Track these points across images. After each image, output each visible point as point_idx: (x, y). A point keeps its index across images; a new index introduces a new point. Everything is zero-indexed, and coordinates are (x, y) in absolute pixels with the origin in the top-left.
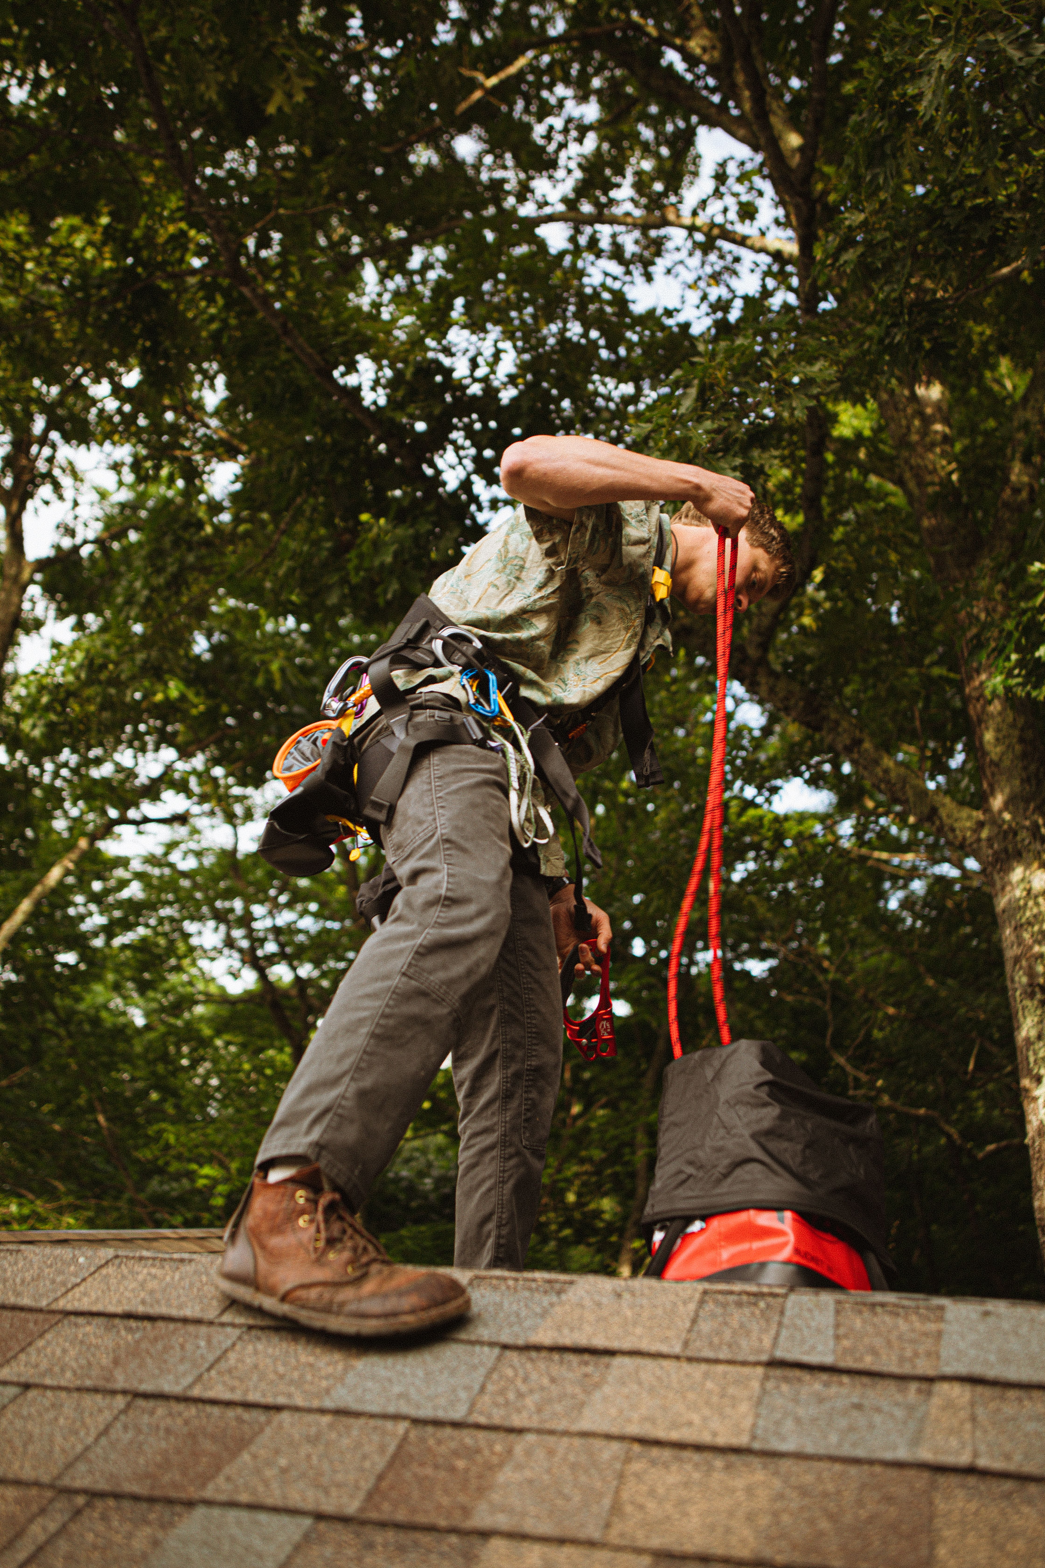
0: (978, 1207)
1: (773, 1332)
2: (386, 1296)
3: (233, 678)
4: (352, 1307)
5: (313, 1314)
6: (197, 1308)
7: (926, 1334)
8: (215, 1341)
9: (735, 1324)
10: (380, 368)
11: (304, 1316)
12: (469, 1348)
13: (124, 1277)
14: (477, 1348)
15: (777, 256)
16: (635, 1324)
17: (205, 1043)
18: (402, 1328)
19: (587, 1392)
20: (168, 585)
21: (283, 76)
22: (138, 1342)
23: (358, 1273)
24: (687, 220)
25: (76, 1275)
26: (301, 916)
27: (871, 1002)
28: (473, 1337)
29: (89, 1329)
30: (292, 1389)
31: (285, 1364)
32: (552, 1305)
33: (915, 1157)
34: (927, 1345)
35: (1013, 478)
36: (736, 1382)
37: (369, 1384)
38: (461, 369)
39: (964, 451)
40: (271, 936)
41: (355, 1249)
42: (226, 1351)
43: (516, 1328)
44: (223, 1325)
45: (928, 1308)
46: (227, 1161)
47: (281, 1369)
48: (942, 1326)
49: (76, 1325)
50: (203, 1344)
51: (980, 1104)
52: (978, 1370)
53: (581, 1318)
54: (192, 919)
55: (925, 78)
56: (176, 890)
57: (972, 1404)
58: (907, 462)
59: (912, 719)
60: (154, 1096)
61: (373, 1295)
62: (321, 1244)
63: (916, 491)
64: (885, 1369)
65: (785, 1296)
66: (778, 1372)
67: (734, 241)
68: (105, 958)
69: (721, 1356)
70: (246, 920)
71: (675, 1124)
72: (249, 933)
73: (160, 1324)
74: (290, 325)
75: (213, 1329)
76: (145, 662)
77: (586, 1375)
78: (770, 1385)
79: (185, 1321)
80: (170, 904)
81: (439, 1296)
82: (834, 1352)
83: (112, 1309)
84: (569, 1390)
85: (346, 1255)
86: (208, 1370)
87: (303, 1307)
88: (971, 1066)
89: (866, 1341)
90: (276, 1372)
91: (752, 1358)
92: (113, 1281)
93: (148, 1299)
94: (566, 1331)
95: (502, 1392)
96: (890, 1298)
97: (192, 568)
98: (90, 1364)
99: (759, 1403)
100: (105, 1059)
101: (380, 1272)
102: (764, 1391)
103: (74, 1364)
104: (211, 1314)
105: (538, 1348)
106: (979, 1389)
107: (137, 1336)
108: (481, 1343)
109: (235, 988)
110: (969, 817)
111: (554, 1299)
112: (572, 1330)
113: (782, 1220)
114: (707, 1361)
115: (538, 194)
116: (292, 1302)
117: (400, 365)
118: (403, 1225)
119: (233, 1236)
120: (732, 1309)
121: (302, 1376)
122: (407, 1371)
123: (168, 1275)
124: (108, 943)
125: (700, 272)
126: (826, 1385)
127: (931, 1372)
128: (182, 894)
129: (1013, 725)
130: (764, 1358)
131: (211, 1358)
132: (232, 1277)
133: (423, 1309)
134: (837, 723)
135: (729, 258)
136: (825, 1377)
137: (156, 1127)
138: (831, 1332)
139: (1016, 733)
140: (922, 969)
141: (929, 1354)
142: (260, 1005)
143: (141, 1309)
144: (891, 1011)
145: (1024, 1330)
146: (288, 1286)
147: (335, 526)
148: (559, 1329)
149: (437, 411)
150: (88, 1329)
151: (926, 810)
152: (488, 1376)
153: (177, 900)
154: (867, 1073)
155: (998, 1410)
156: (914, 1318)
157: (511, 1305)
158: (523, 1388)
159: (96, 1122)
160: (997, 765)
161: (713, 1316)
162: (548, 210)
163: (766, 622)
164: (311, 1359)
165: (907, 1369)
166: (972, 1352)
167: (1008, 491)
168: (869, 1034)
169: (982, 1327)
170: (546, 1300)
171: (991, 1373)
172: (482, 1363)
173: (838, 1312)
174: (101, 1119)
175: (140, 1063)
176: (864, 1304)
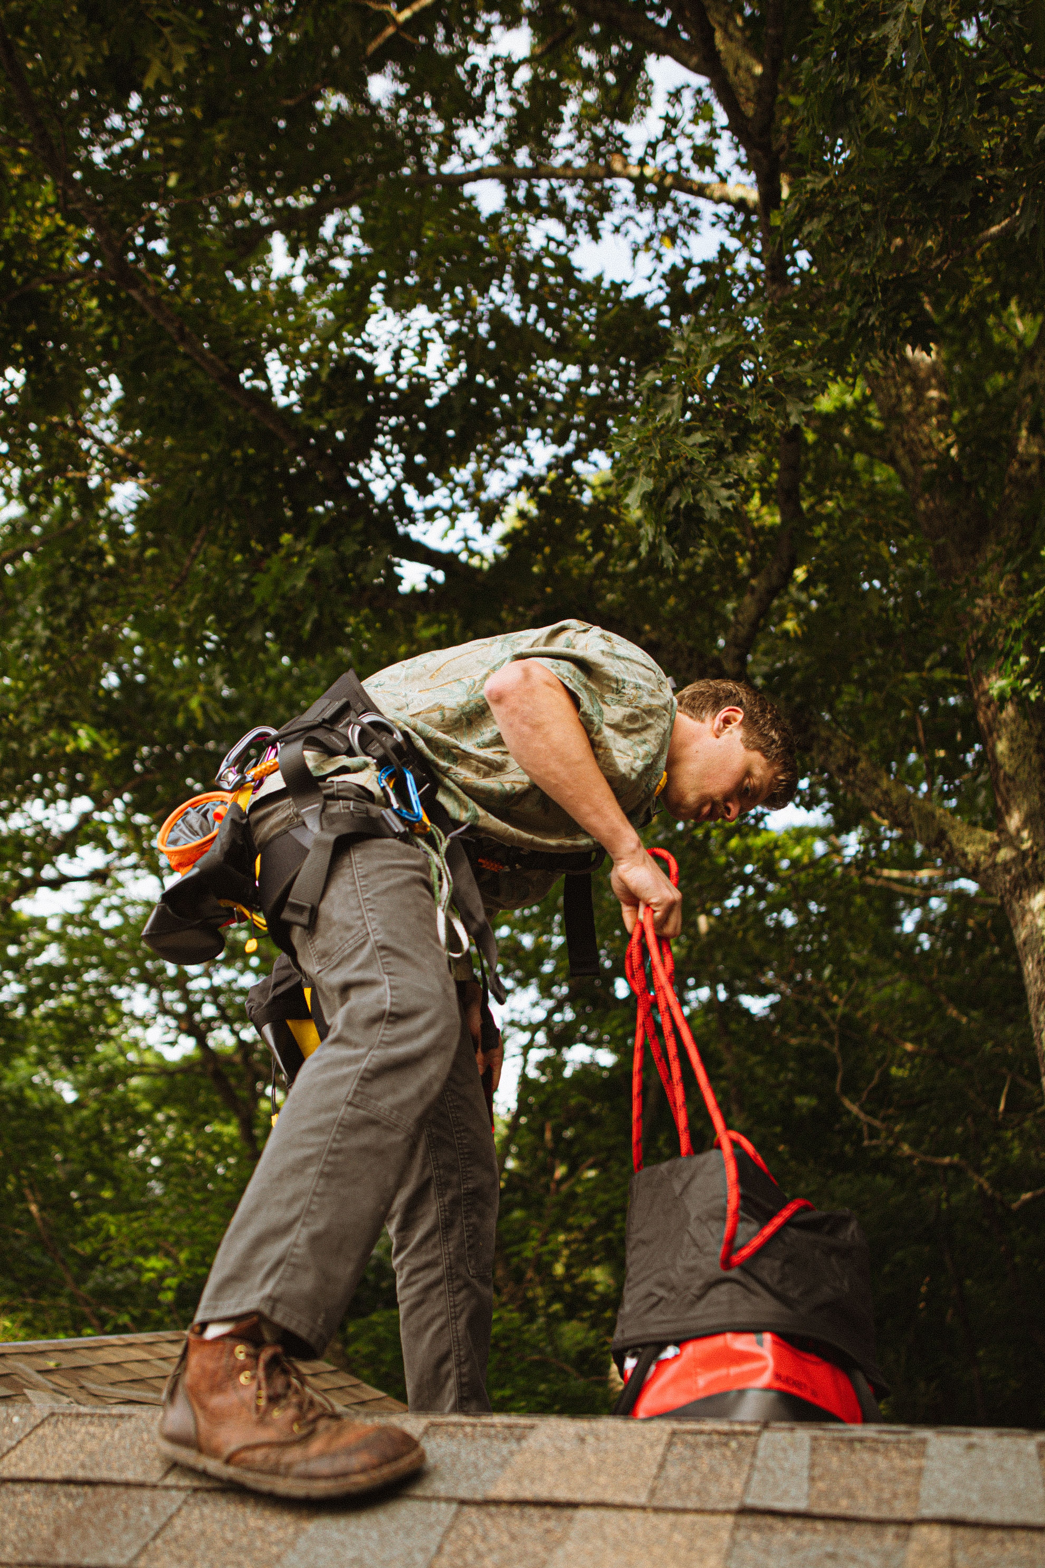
0: (1017, 1259)
1: (744, 1476)
2: (334, 1455)
3: (149, 718)
4: (300, 1468)
5: (259, 1477)
6: (140, 1470)
7: (905, 1472)
8: (159, 1506)
9: (705, 1468)
10: (293, 368)
11: (250, 1479)
12: (424, 1505)
13: (61, 1437)
14: (434, 1505)
15: (740, 205)
16: (599, 1471)
17: (142, 1119)
18: (353, 1489)
19: (549, 1550)
20: (70, 623)
21: (162, 43)
22: (79, 1510)
23: (304, 1432)
24: (635, 171)
25: (10, 1437)
26: (242, 972)
27: (887, 1038)
28: (429, 1493)
29: (28, 1497)
30: (242, 1557)
31: (233, 1530)
32: (512, 1453)
33: (944, 1206)
34: (907, 1484)
35: (1020, 449)
36: (706, 1533)
37: (322, 1549)
38: (383, 364)
39: (963, 421)
40: (208, 998)
41: (300, 1406)
42: (171, 1517)
43: (474, 1481)
44: (167, 1488)
45: (909, 1442)
46: (174, 1250)
47: (229, 1536)
48: (924, 1462)
49: (14, 1493)
50: (147, 1509)
51: (1016, 1143)
52: (958, 1511)
53: (542, 1468)
54: (121, 984)
55: (891, 23)
56: (100, 951)
57: (952, 1549)
58: (898, 437)
59: (915, 730)
60: (90, 1178)
61: (322, 1455)
62: (263, 1403)
63: (910, 470)
64: (862, 1513)
65: (759, 1434)
66: (749, 1521)
67: (690, 191)
68: (26, 1030)
69: (690, 1505)
70: (180, 982)
71: (643, 1242)
72: (185, 996)
73: (102, 1489)
74: (187, 329)
75: (157, 1492)
76: (50, 711)
77: (548, 1531)
78: (740, 1535)
79: (127, 1485)
80: (95, 966)
81: (390, 1452)
82: (808, 1496)
83: (50, 1474)
84: (530, 1548)
85: (291, 1412)
86: (154, 1538)
87: (250, 1469)
88: (1002, 1106)
89: (843, 1481)
90: (224, 1539)
91: (721, 1506)
92: (50, 1442)
93: (88, 1462)
94: (526, 1482)
95: (460, 1553)
96: (869, 1431)
97: (96, 601)
98: (30, 1537)
99: (729, 1555)
100: (34, 1142)
101: (328, 1428)
102: (734, 1542)
103: (14, 1537)
104: (154, 1476)
105: (497, 1503)
106: (960, 1532)
107: (79, 1503)
108: (437, 1499)
109: (173, 1055)
110: (983, 840)
111: (514, 1446)
112: (532, 1481)
113: (760, 1343)
114: (675, 1511)
115: (464, 145)
116: (237, 1465)
117: (314, 365)
118: (373, 1309)
119: (172, 1394)
120: (702, 1451)
121: (251, 1543)
122: (361, 1532)
123: (109, 1434)
124: (28, 1014)
125: (653, 228)
126: (799, 1532)
127: (909, 1515)
128: (106, 956)
129: (1029, 734)
130: (734, 1505)
131: (156, 1525)
132: (173, 1439)
133: (375, 1467)
134: (829, 742)
135: (686, 211)
136: (798, 1523)
137: (94, 1219)
138: (805, 1474)
139: (1033, 742)
140: (943, 998)
141: (908, 1495)
142: (201, 1075)
143: (81, 1474)
144: (909, 1047)
145: (1010, 1464)
146: (232, 1448)
147: (251, 551)
148: (519, 1480)
149: (359, 416)
150: (26, 1497)
151: (933, 836)
152: (445, 1535)
153: (102, 963)
154: (884, 1120)
155: (980, 1554)
156: (894, 1454)
157: (468, 1454)
158: (482, 1547)
159: (28, 1211)
160: (1012, 779)
161: (682, 1459)
162: (475, 165)
163: (743, 631)
164: (261, 1523)
165: (884, 1513)
166: (954, 1491)
167: (1016, 465)
168: (886, 1074)
169: (965, 1463)
170: (505, 1448)
171: (972, 1515)
172: (439, 1522)
173: (813, 1450)
174: (34, 1208)
175: (73, 1143)
176: (842, 1440)
